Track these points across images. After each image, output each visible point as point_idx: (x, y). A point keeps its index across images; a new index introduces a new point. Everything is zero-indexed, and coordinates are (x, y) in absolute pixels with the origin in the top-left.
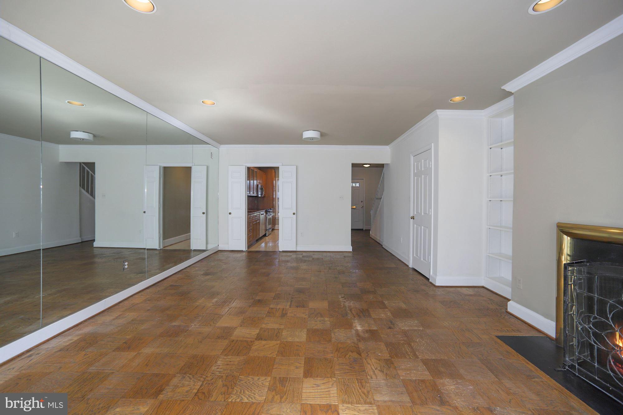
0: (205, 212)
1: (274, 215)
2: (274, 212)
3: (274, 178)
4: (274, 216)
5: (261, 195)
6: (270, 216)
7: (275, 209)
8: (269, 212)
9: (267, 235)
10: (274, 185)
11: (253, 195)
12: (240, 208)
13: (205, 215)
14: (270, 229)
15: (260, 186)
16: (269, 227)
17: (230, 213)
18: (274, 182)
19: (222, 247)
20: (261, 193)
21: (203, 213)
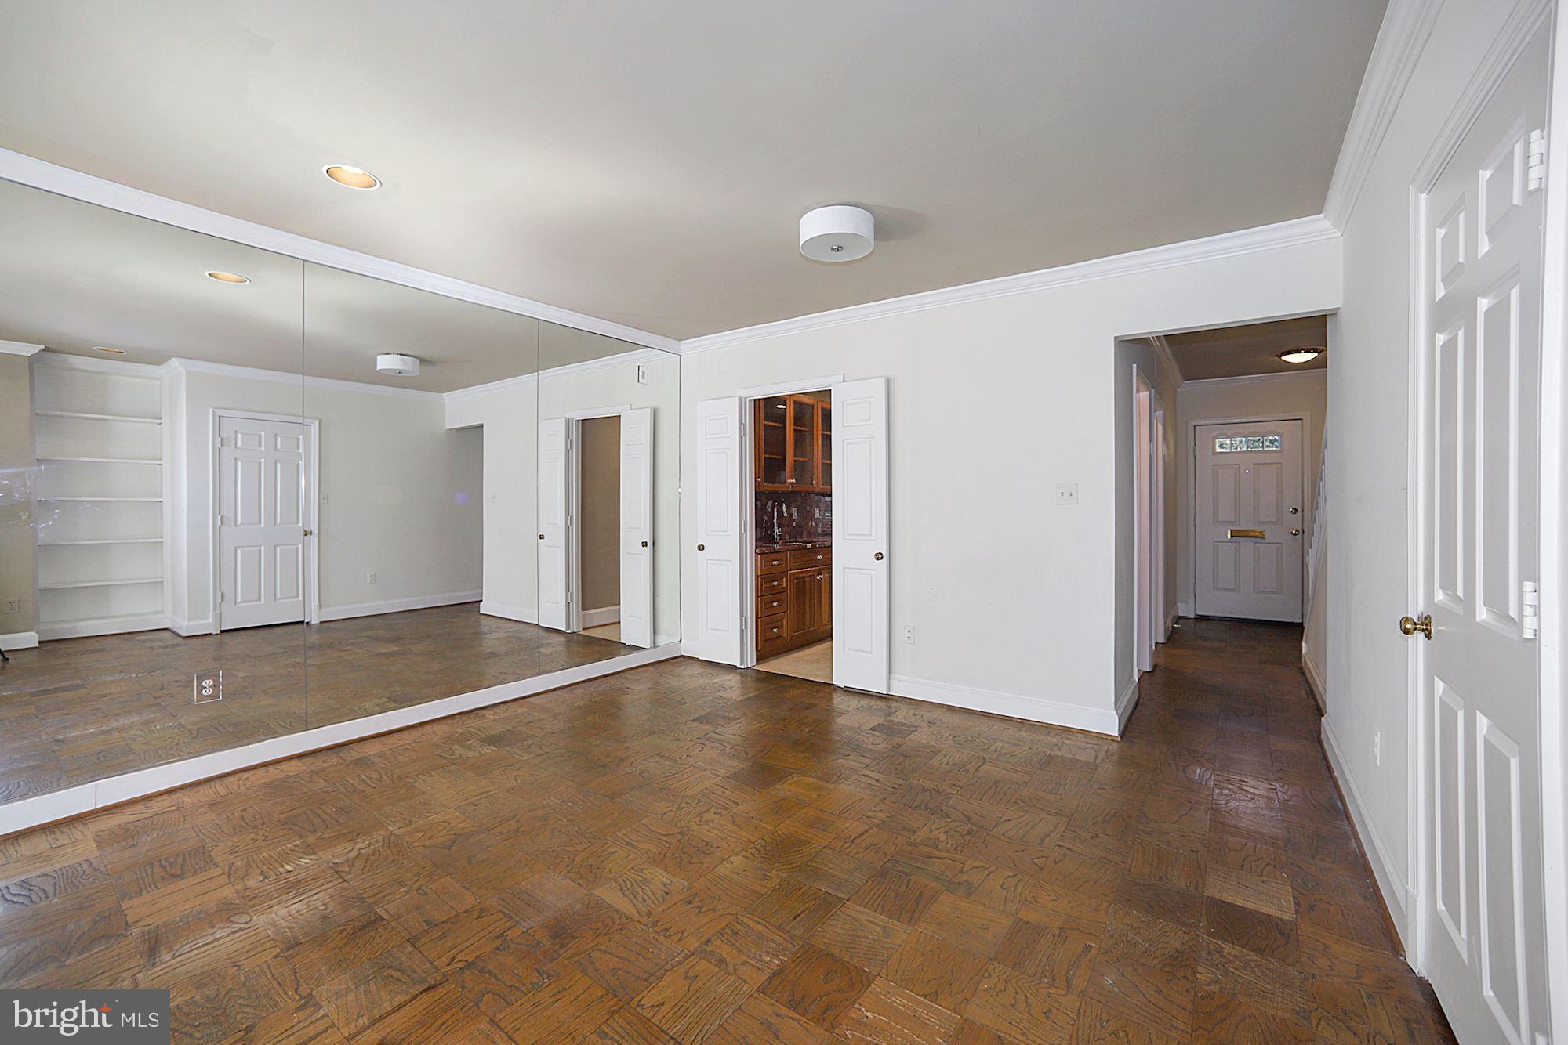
13: (649, 549)
17: (701, 548)
21: (645, 544)
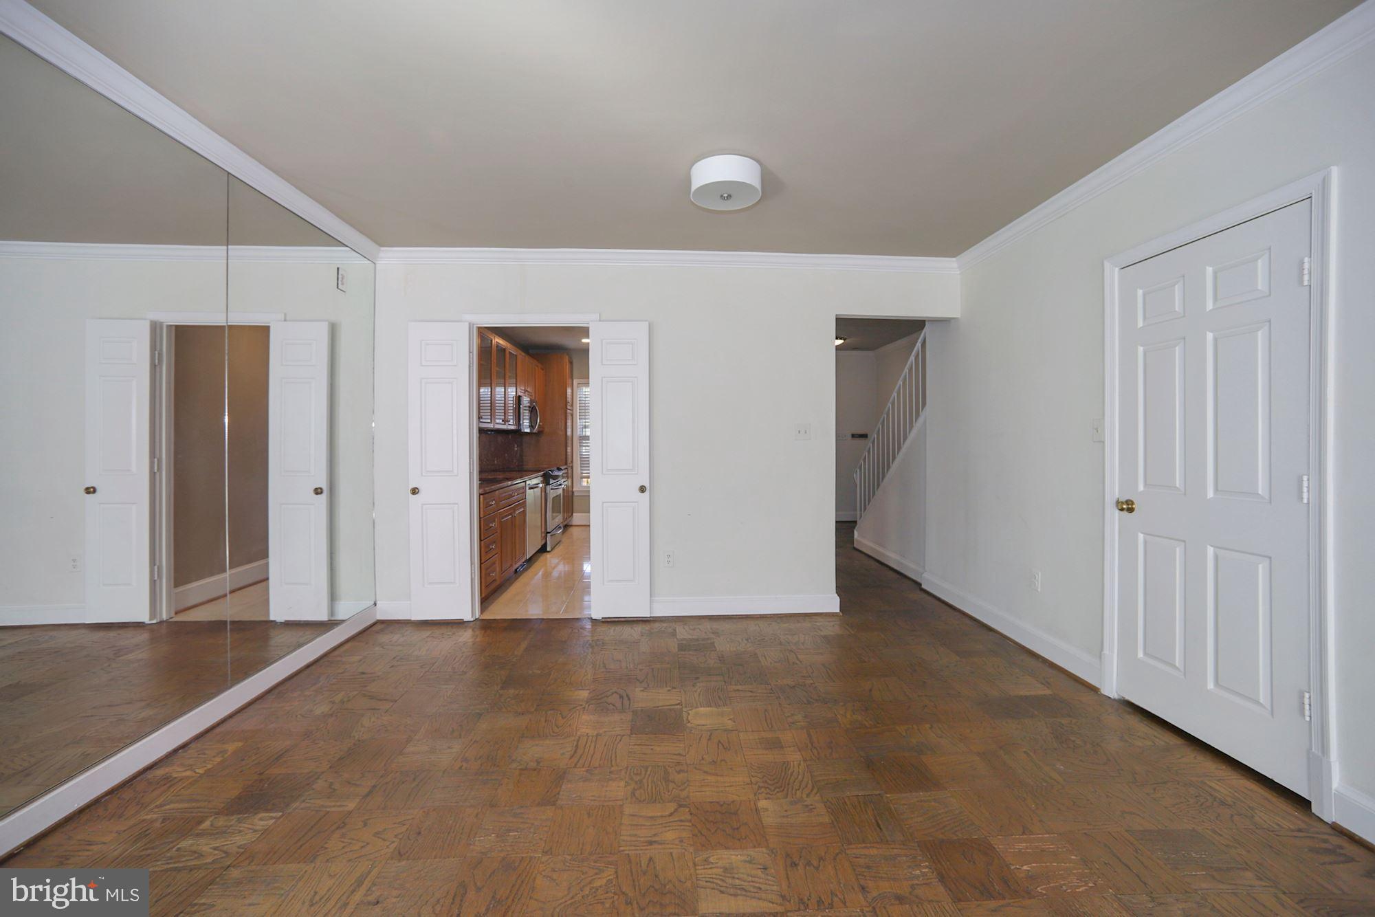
0: (325, 487)
1: (570, 484)
2: (570, 475)
3: (569, 381)
4: (570, 489)
5: (531, 426)
6: (557, 490)
7: (572, 467)
8: (556, 477)
9: (548, 549)
10: (569, 399)
11: (504, 427)
12: (452, 471)
13: (323, 498)
14: (558, 527)
15: (526, 400)
16: (555, 520)
17: (415, 491)
18: (569, 391)
19: (389, 610)
20: (531, 422)
21: (318, 491)
